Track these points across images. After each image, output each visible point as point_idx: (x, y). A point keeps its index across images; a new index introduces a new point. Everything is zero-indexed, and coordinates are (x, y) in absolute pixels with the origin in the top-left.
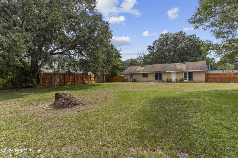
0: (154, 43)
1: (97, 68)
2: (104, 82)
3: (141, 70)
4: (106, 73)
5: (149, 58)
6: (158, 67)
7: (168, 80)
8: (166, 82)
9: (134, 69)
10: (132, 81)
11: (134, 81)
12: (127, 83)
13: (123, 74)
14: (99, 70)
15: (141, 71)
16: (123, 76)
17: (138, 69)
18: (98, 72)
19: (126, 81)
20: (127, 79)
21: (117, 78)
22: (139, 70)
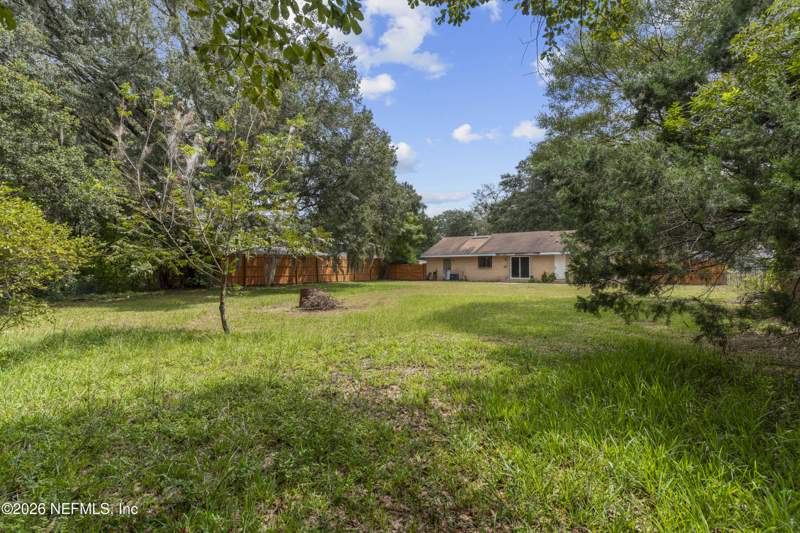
0: (522, 166)
1: (360, 245)
2: (371, 280)
3: (473, 248)
4: (378, 254)
5: (505, 212)
6: (522, 241)
7: (544, 276)
8: (538, 282)
9: (456, 245)
10: (448, 278)
11: (455, 278)
12: (434, 282)
13: (423, 259)
14: (364, 249)
15: (475, 250)
16: (424, 265)
17: (466, 246)
18: (362, 253)
19: (435, 277)
20: (435, 273)
21: (409, 268)
22: (468, 248)
